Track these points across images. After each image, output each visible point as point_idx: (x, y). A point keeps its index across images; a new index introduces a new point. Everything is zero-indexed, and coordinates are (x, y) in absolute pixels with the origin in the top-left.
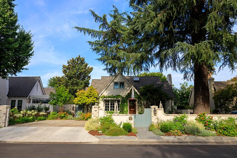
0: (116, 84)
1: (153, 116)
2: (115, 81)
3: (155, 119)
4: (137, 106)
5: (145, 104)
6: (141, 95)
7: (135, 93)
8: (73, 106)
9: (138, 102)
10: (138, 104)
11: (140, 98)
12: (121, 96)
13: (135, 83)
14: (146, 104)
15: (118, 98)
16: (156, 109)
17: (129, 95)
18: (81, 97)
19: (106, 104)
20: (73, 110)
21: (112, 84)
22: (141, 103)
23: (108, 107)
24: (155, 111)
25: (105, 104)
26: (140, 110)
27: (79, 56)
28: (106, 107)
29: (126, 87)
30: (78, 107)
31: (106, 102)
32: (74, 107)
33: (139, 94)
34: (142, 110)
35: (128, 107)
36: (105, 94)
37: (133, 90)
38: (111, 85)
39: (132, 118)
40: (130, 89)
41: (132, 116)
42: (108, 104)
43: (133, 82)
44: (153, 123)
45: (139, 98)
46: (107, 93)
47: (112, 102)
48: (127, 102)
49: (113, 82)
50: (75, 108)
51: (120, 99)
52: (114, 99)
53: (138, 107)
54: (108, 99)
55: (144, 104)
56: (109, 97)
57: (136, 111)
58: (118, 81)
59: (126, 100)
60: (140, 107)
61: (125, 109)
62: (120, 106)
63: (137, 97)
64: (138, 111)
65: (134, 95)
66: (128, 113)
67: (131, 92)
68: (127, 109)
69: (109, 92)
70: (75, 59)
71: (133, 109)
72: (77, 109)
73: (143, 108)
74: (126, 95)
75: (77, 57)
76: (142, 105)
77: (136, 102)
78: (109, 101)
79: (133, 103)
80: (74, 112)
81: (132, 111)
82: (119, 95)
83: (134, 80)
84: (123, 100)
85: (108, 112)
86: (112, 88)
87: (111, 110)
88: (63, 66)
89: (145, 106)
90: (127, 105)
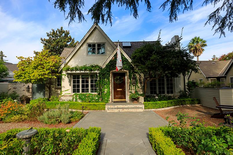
2: (90, 41)
4: (128, 83)
5: (142, 81)
6: (133, 62)
7: (124, 60)
9: (130, 76)
10: (129, 80)
11: (132, 68)
13: (125, 49)
14: (144, 80)
15: (92, 70)
17: (113, 63)
19: (74, 82)
20: (28, 91)
21: (84, 46)
22: (135, 78)
23: (78, 86)
25: (72, 82)
26: (133, 92)
28: (74, 86)
30: (36, 86)
31: (75, 78)
32: (30, 87)
33: (130, 60)
34: (136, 92)
35: (110, 86)
36: (72, 64)
38: (83, 49)
40: (115, 53)
42: (78, 82)
46: (75, 62)
47: (84, 78)
48: (109, 76)
49: (86, 44)
50: (32, 88)
51: (96, 71)
52: (86, 72)
53: (130, 85)
54: (74, 72)
55: (140, 80)
56: (76, 69)
57: (127, 92)
58: (95, 42)
59: (108, 74)
60: (134, 86)
61: (104, 89)
62: (97, 85)
63: (127, 67)
64: (130, 92)
65: (123, 62)
66: (111, 97)
67: (116, 58)
68: (109, 89)
69: (80, 60)
70: (57, 31)
71: (121, 90)
72: (35, 90)
73: (138, 87)
74: (107, 64)
75: (58, 29)
76: (136, 82)
77: (126, 77)
78: (79, 76)
79: (120, 78)
80: (29, 94)
81: (119, 92)
82: (96, 66)
83: (123, 45)
84: (102, 74)
85: (78, 94)
86: (84, 54)
87: (82, 92)
88: (41, 39)
89: (141, 83)
90: (109, 82)
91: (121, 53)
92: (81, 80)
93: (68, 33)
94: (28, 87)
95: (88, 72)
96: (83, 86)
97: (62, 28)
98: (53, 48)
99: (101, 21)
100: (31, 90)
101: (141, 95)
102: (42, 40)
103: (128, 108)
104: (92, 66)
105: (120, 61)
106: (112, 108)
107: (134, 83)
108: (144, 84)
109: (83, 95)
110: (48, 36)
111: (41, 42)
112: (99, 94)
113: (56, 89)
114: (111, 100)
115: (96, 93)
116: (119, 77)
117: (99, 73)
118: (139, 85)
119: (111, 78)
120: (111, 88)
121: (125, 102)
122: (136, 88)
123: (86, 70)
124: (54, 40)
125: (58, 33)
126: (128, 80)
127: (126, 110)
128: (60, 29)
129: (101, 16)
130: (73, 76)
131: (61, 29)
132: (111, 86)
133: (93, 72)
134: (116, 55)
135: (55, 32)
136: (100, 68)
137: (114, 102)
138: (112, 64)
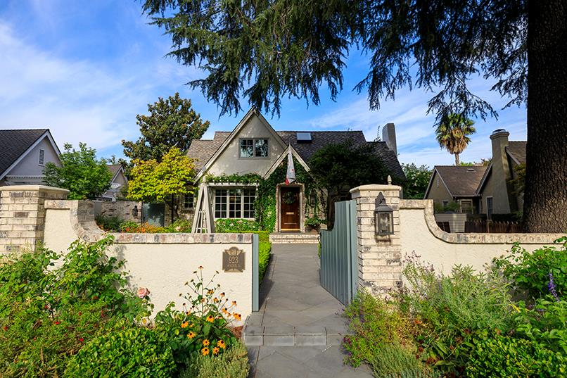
0: (246, 144)
1: (368, 248)
2: (244, 135)
3: (383, 263)
4: (303, 204)
5: (326, 199)
6: (313, 171)
7: (298, 167)
8: (136, 207)
9: (306, 192)
10: (306, 199)
11: (311, 180)
12: (259, 177)
13: (300, 146)
14: (328, 198)
15: (247, 182)
16: (388, 201)
17: (281, 172)
18: (142, 180)
19: (218, 200)
20: (135, 215)
21: (234, 143)
22: (314, 196)
23: (224, 207)
24: (383, 214)
25: (214, 200)
26: (311, 216)
27: (177, 94)
28: (217, 207)
29: (275, 152)
30: (149, 207)
31: (219, 192)
32: (139, 208)
33: (307, 169)
34: (315, 216)
35: (276, 207)
36: (216, 171)
37: (290, 157)
38: (233, 148)
39: (242, 255)
40: (284, 156)
41: (240, 247)
42: (224, 200)
43: (295, 145)
44: (369, 289)
45: (308, 181)
46: (220, 169)
47: (233, 195)
48: (275, 192)
49: (237, 140)
50: (142, 210)
51: (254, 184)
52: (238, 184)
53: (306, 206)
54: (220, 184)
55: (322, 198)
56: (224, 180)
57: (301, 217)
58: (253, 137)
59: (272, 188)
60: (312, 207)
61: (267, 211)
62: (255, 205)
63: (303, 178)
64: (306, 217)
65: (296, 171)
66: (276, 223)
67: (286, 164)
68: (274, 212)
69: (227, 166)
70: (167, 102)
71: (293, 213)
72: (146, 214)
73: (319, 210)
74: (271, 173)
75: (170, 97)
76: (316, 201)
77: (301, 194)
78: (226, 191)
79: (291, 196)
80: (137, 220)
81: (289, 218)
82: (254, 175)
83: (298, 139)
84: (263, 188)
85: (224, 220)
86: (235, 156)
87: (230, 217)
88: (138, 117)
89: (323, 203)
90: (275, 200)
91: (293, 157)
92: (228, 197)
93: (189, 105)
94: (136, 209)
95: (241, 185)
96: (232, 207)
97: (177, 95)
98: (162, 135)
99: (263, 108)
100: (139, 213)
101: (323, 222)
102: (140, 120)
103: (303, 239)
104: (249, 176)
105: (291, 171)
106: (279, 239)
107: (313, 204)
108: (328, 205)
109: (232, 221)
110: (151, 111)
111: (137, 123)
112: (258, 220)
113: (182, 212)
114: (276, 229)
115: (253, 219)
116: (290, 193)
117: (258, 187)
118: (320, 206)
119: (277, 195)
120: (277, 210)
121: (299, 232)
122: (315, 212)
123: (238, 182)
124: (161, 118)
125: (169, 104)
126: (303, 199)
127: (299, 242)
128: (173, 96)
129: (264, 102)
130: (217, 191)
131: (177, 97)
132: (278, 208)
133: (249, 185)
134: (286, 160)
135: (165, 103)
136: (261, 179)
137: (281, 232)
138: (280, 174)
